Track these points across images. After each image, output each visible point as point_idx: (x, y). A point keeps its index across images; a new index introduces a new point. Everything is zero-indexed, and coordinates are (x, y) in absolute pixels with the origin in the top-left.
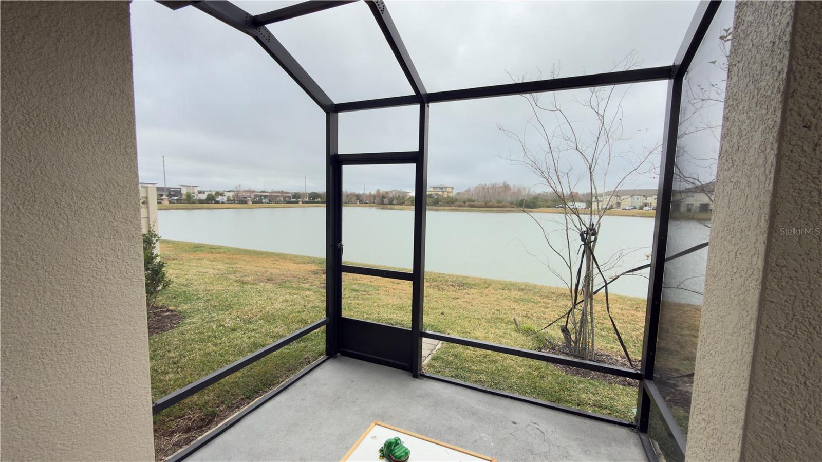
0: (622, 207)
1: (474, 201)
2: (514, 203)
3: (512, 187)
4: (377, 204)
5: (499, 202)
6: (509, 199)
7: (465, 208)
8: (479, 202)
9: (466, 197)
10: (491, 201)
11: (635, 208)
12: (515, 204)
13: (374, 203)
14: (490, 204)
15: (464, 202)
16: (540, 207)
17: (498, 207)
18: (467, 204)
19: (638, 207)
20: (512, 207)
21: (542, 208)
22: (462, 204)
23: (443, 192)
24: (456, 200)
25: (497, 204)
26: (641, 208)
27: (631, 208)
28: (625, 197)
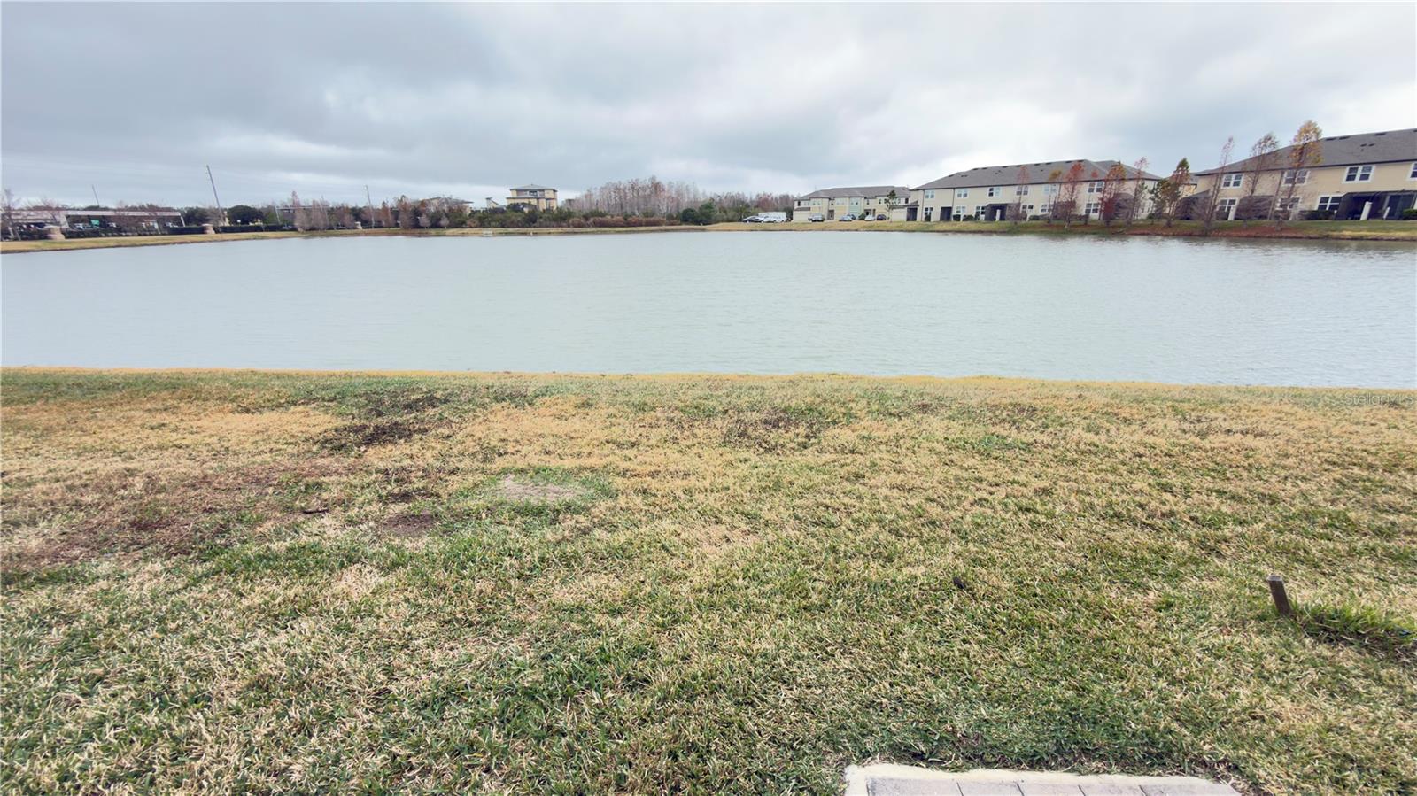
1: (603, 215)
2: (674, 216)
3: (666, 188)
4: (405, 228)
5: (646, 215)
6: (664, 209)
7: (588, 230)
8: (612, 216)
9: (586, 208)
10: (634, 214)
12: (676, 218)
13: (397, 225)
14: (632, 219)
15: (586, 217)
16: (717, 222)
17: (648, 224)
18: (592, 220)
20: (672, 224)
21: (721, 224)
22: (582, 221)
23: (538, 199)
24: (570, 214)
25: (644, 220)
27: (850, 218)
28: (837, 200)
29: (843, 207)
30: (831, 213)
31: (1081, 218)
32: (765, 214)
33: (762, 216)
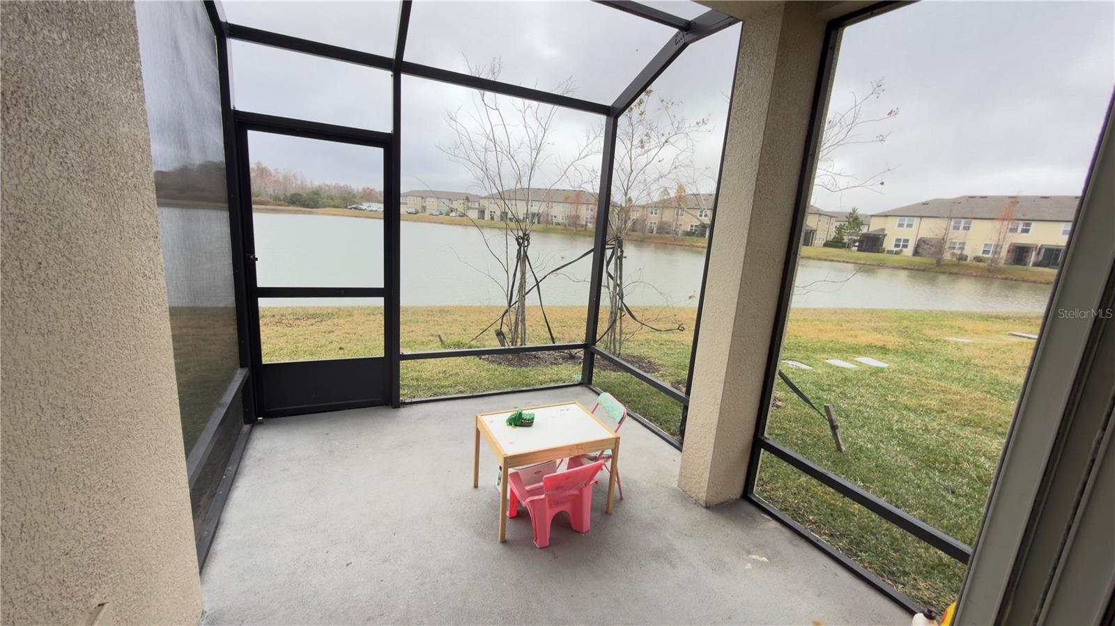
0: (428, 212)
2: (282, 198)
11: (441, 214)
12: (284, 200)
16: (324, 206)
19: (444, 212)
21: (328, 209)
26: (448, 214)
27: (438, 213)
28: (428, 199)
29: (432, 204)
30: (424, 208)
31: (582, 226)
32: (368, 204)
33: (365, 206)
